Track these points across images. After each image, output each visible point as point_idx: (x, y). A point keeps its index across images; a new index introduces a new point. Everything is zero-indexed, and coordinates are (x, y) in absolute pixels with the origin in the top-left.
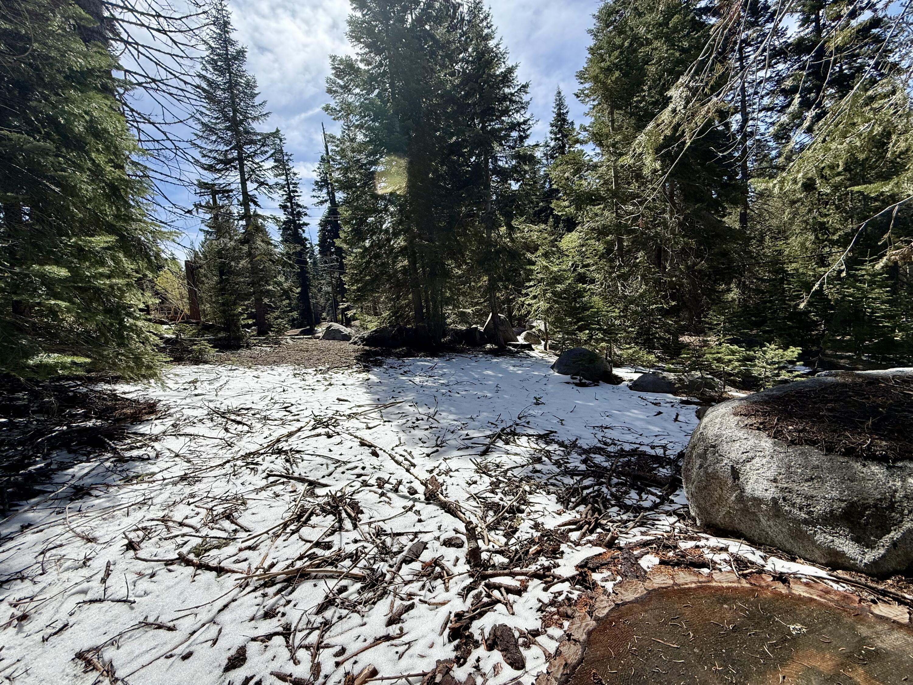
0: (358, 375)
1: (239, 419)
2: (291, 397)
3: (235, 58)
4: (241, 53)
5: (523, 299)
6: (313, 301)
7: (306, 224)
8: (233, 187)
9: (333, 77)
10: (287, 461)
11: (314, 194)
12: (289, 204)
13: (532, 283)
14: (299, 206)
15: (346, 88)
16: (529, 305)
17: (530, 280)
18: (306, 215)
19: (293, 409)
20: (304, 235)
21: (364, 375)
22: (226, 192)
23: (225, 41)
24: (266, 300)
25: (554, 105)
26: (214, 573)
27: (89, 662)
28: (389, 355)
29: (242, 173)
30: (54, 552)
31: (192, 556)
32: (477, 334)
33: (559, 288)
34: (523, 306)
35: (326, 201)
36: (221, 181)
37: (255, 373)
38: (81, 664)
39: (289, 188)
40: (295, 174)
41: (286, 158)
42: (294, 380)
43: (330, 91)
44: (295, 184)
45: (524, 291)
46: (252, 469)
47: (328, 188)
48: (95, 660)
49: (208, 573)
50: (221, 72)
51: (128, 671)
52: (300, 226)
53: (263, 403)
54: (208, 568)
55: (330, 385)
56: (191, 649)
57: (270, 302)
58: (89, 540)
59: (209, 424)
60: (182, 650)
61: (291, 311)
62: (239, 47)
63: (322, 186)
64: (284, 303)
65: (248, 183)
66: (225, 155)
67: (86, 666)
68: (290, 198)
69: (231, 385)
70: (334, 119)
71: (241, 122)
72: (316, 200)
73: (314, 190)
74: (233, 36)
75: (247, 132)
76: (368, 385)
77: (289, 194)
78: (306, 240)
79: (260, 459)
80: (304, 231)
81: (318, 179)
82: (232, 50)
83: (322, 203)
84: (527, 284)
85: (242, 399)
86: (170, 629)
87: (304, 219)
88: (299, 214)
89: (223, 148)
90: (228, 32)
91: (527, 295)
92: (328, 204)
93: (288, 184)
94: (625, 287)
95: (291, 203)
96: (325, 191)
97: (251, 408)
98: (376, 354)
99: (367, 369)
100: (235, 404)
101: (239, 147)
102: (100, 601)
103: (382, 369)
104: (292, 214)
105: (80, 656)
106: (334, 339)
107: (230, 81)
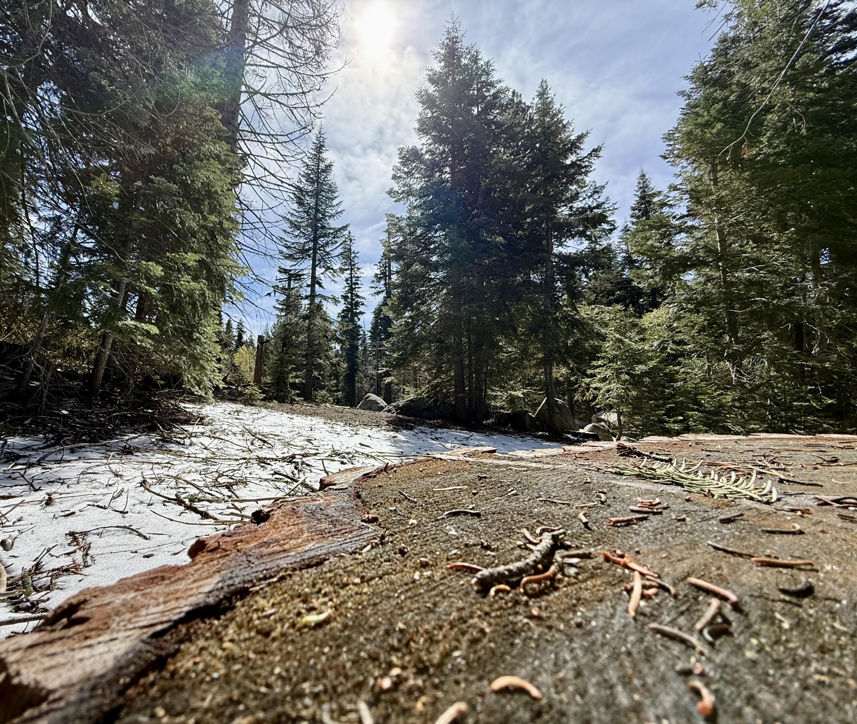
0: (386, 433)
1: (266, 439)
2: (316, 434)
3: (323, 171)
4: (329, 167)
5: (588, 380)
6: (358, 385)
7: (362, 313)
8: (305, 272)
9: (398, 165)
10: (296, 468)
11: (373, 285)
12: (349, 295)
13: (600, 363)
14: (358, 296)
15: (409, 174)
16: (596, 389)
17: (598, 359)
18: (363, 304)
19: (315, 443)
20: (359, 323)
21: (392, 434)
22: (297, 276)
23: (319, 159)
24: (316, 373)
25: (637, 188)
26: (199, 516)
27: (75, 539)
28: (421, 424)
29: (314, 260)
30: (91, 475)
31: (187, 501)
32: (527, 418)
33: (640, 368)
34: (588, 389)
35: (382, 291)
36: (296, 267)
37: (291, 416)
38: (70, 539)
39: (351, 281)
40: (358, 269)
41: (353, 255)
42: (324, 426)
43: (394, 177)
44: (358, 277)
45: (589, 372)
46: (262, 467)
47: (385, 280)
48: (81, 540)
49: (194, 514)
50: (312, 182)
51: (98, 551)
52: (356, 314)
53: (290, 434)
54: (196, 510)
55: (356, 434)
56: (154, 553)
57: (319, 375)
58: (117, 475)
59: (240, 437)
60: (147, 552)
61: (337, 391)
62: (327, 163)
63: (380, 278)
64: (332, 382)
65: (317, 268)
66: (304, 246)
67: (72, 541)
68: (351, 290)
69: (267, 418)
70: (396, 201)
71: (320, 220)
72: (374, 290)
73: (373, 281)
74: (324, 155)
75: (323, 227)
76: (395, 441)
77: (351, 286)
78: (360, 327)
79: (272, 463)
80: (359, 319)
81: (378, 272)
82: (322, 166)
83: (378, 293)
84: (594, 363)
85: (273, 429)
86: (145, 538)
87: (361, 309)
88: (357, 304)
89: (302, 241)
90: (321, 153)
91: (593, 376)
92: (384, 294)
93: (351, 277)
94: (741, 374)
95: (352, 294)
96: (383, 282)
97: (278, 435)
98: (409, 421)
99: (396, 430)
100: (266, 430)
101: (315, 240)
102: (104, 508)
103: (411, 432)
104: (351, 303)
105: (72, 534)
106: (370, 409)
107: (317, 189)
